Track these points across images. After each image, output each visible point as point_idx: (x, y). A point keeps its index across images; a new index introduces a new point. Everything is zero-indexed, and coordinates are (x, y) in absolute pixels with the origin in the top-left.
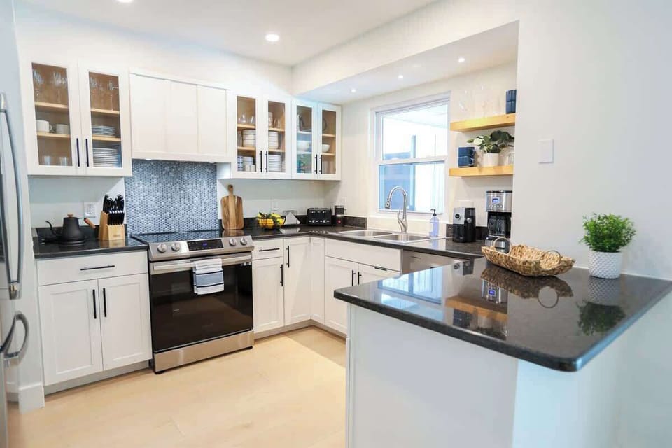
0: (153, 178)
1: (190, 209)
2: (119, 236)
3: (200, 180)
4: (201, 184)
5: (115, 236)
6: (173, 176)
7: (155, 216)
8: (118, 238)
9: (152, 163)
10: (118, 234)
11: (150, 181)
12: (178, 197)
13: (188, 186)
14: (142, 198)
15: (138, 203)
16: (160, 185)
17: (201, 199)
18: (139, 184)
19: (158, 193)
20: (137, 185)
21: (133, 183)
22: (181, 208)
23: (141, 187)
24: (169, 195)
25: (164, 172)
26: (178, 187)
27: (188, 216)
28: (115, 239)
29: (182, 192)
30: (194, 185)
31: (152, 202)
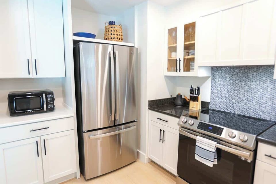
0: (227, 77)
1: (252, 101)
2: (195, 108)
3: (264, 79)
4: (265, 82)
5: (193, 107)
6: (241, 75)
7: (226, 101)
8: (194, 109)
9: (227, 67)
10: (194, 107)
11: (225, 79)
12: (243, 91)
13: (252, 84)
14: (219, 89)
15: (217, 91)
16: (231, 81)
17: (263, 95)
18: (218, 80)
19: (229, 87)
20: (217, 81)
21: (215, 79)
22: (244, 99)
23: (220, 82)
24: (236, 88)
25: (234, 73)
26: (243, 84)
27: (249, 105)
28: (192, 109)
29: (246, 87)
30: (258, 83)
31: (225, 92)
